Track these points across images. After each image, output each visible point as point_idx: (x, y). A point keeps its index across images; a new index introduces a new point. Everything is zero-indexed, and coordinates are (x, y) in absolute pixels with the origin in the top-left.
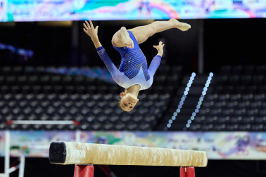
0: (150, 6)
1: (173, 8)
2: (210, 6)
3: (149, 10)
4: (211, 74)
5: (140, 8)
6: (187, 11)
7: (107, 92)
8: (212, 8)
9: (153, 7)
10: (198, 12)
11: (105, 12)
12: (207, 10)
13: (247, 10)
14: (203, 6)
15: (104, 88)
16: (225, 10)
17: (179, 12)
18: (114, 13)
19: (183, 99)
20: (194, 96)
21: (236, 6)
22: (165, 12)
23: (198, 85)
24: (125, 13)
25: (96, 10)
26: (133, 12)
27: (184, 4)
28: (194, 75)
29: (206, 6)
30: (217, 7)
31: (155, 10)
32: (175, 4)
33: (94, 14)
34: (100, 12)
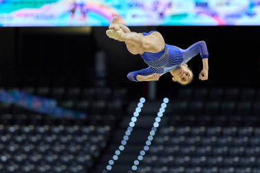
0: (85, 8)
1: (116, 12)
2: (165, 9)
3: (84, 14)
4: (166, 100)
5: (73, 11)
6: (134, 16)
7: (27, 123)
8: (168, 12)
9: (89, 10)
10: (149, 16)
11: (26, 15)
12: (161, 15)
13: (214, 15)
14: (155, 9)
15: (24, 117)
16: (185, 15)
17: (124, 16)
18: (38, 17)
19: (128, 132)
20: (143, 128)
21: (199, 9)
22: (105, 16)
23: (148, 114)
24: (52, 17)
25: (13, 14)
26: (63, 16)
27: (131, 6)
28: (143, 100)
29: (160, 9)
30: (175, 10)
31: (93, 13)
32: (119, 7)
33: (11, 18)
34: (19, 15)
